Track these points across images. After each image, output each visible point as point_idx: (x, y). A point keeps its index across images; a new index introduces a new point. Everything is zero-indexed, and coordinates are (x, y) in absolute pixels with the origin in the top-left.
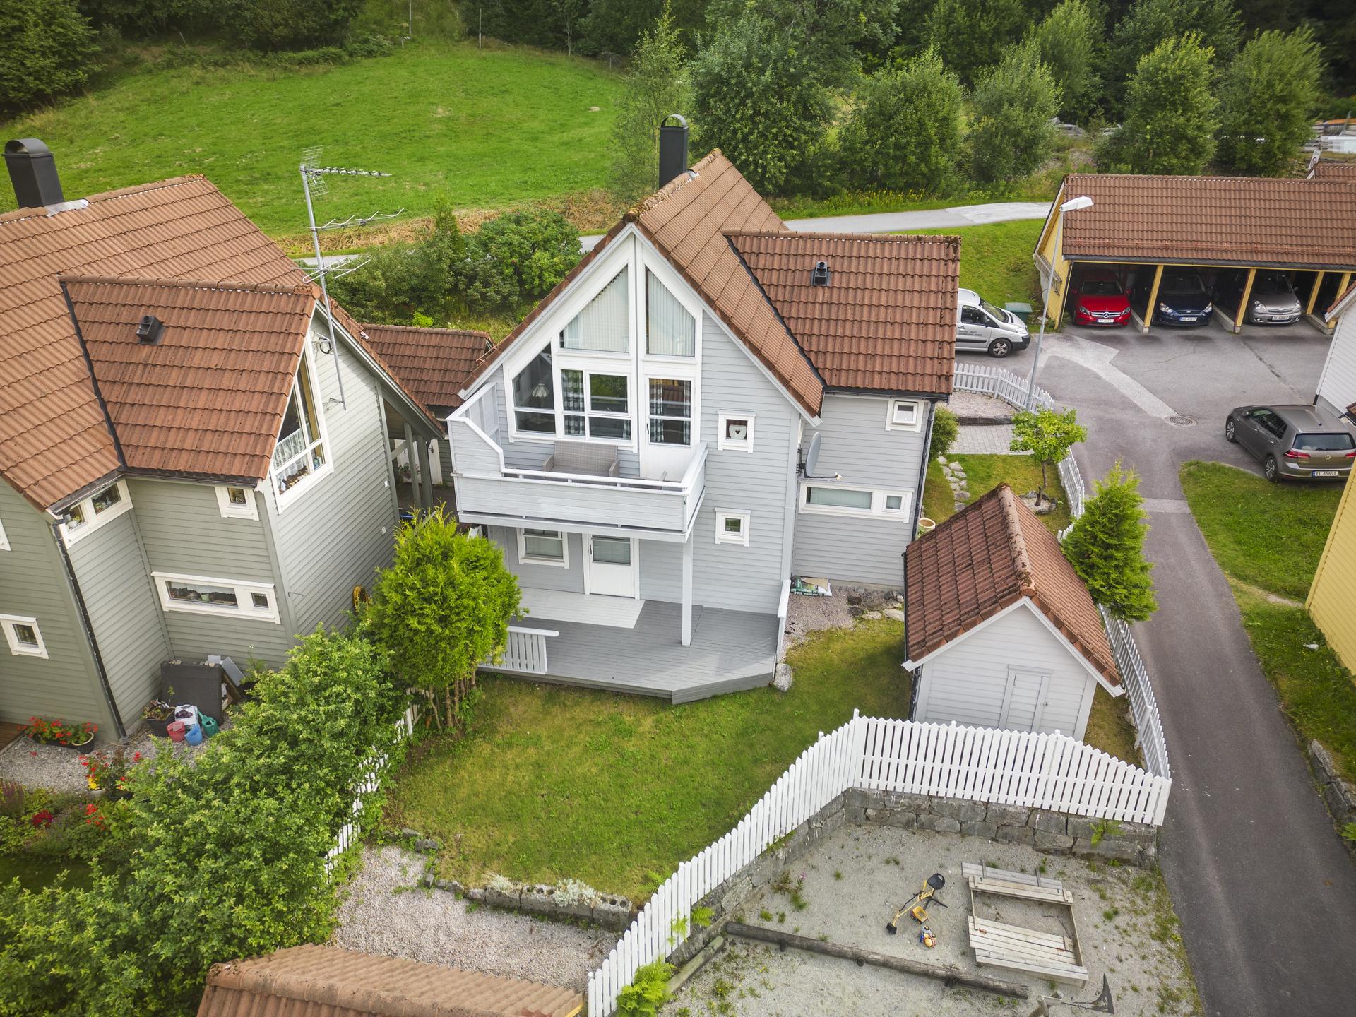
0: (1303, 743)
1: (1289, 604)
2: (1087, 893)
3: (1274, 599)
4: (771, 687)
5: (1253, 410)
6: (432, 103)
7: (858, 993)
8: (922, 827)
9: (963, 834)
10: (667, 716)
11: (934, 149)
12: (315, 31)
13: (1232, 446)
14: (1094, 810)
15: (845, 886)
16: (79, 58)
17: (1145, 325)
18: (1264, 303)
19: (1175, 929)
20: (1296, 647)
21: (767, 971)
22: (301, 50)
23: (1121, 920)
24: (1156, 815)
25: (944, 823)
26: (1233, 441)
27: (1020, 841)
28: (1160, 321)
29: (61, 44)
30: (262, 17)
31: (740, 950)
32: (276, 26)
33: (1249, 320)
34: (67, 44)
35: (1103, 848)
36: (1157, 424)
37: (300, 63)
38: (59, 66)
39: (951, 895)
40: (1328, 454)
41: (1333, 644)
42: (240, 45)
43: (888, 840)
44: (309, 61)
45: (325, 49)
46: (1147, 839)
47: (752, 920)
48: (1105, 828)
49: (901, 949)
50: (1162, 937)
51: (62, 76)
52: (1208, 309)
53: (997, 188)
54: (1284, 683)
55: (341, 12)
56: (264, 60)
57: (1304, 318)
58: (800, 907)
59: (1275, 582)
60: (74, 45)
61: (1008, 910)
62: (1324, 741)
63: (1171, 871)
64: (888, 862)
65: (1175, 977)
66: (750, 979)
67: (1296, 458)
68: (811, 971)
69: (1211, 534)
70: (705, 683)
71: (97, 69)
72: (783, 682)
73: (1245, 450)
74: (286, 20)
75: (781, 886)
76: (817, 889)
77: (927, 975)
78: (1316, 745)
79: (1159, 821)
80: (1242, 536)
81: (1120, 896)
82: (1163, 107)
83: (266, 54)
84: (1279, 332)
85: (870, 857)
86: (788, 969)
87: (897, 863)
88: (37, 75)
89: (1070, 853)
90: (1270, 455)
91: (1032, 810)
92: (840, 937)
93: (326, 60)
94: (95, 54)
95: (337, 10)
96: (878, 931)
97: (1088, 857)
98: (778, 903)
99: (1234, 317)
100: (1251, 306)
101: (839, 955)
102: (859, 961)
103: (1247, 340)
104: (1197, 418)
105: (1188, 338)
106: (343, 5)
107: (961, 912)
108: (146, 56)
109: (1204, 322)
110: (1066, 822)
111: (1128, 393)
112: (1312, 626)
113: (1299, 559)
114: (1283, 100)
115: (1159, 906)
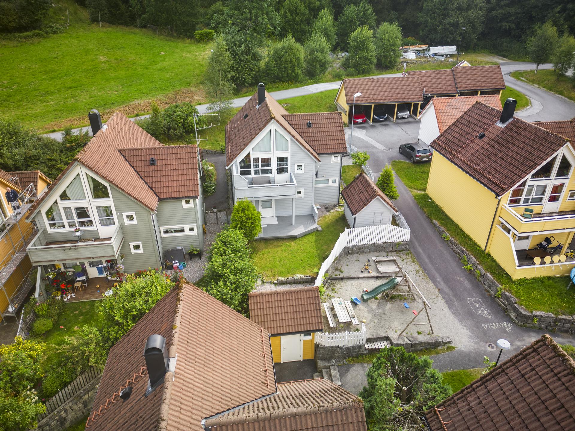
0: (431, 222)
1: (423, 192)
2: (397, 258)
3: (419, 192)
4: (317, 230)
5: (406, 145)
6: (96, 55)
7: (360, 284)
8: (361, 253)
9: (370, 252)
10: (297, 241)
11: (296, 68)
12: (29, 23)
13: (401, 155)
14: (396, 240)
15: (349, 267)
17: (371, 122)
18: (400, 112)
19: (415, 260)
20: (426, 202)
21: (341, 284)
23: (405, 261)
24: (408, 239)
25: (366, 250)
26: (402, 154)
27: (382, 251)
28: (375, 121)
31: (333, 282)
33: (397, 118)
35: (399, 248)
36: (382, 152)
37: (25, 38)
39: (372, 263)
40: (425, 155)
41: (433, 199)
43: (355, 257)
44: (29, 37)
46: (407, 244)
47: (334, 276)
48: (398, 244)
49: (366, 274)
50: (414, 262)
52: (386, 116)
53: (316, 79)
54: (425, 210)
55: (39, 16)
56: (7, 37)
57: (410, 116)
58: (342, 272)
59: (419, 188)
61: (383, 263)
62: (435, 219)
63: (412, 250)
64: (356, 261)
65: (418, 268)
66: (338, 286)
67: (418, 157)
68: (349, 283)
69: (402, 179)
70: (303, 232)
72: (320, 229)
73: (405, 156)
74: (14, 20)
75: (337, 269)
76: (344, 268)
77: (372, 277)
78: (434, 221)
79: (409, 240)
80: (409, 178)
81: (404, 257)
82: (360, 49)
83: (6, 34)
84: (405, 121)
85: (352, 260)
86: (345, 283)
87: (358, 260)
89: (392, 251)
90: (412, 157)
91: (383, 243)
92: (353, 275)
93: (36, 36)
96: (360, 273)
97: (395, 251)
98: (337, 273)
99: (393, 117)
100: (397, 114)
101: (354, 278)
102: (358, 278)
103: (398, 124)
104: (391, 148)
105: (383, 125)
107: (374, 266)
109: (386, 119)
110: (391, 244)
111: (373, 144)
112: (428, 196)
113: (423, 182)
114: (393, 45)
115: (411, 257)
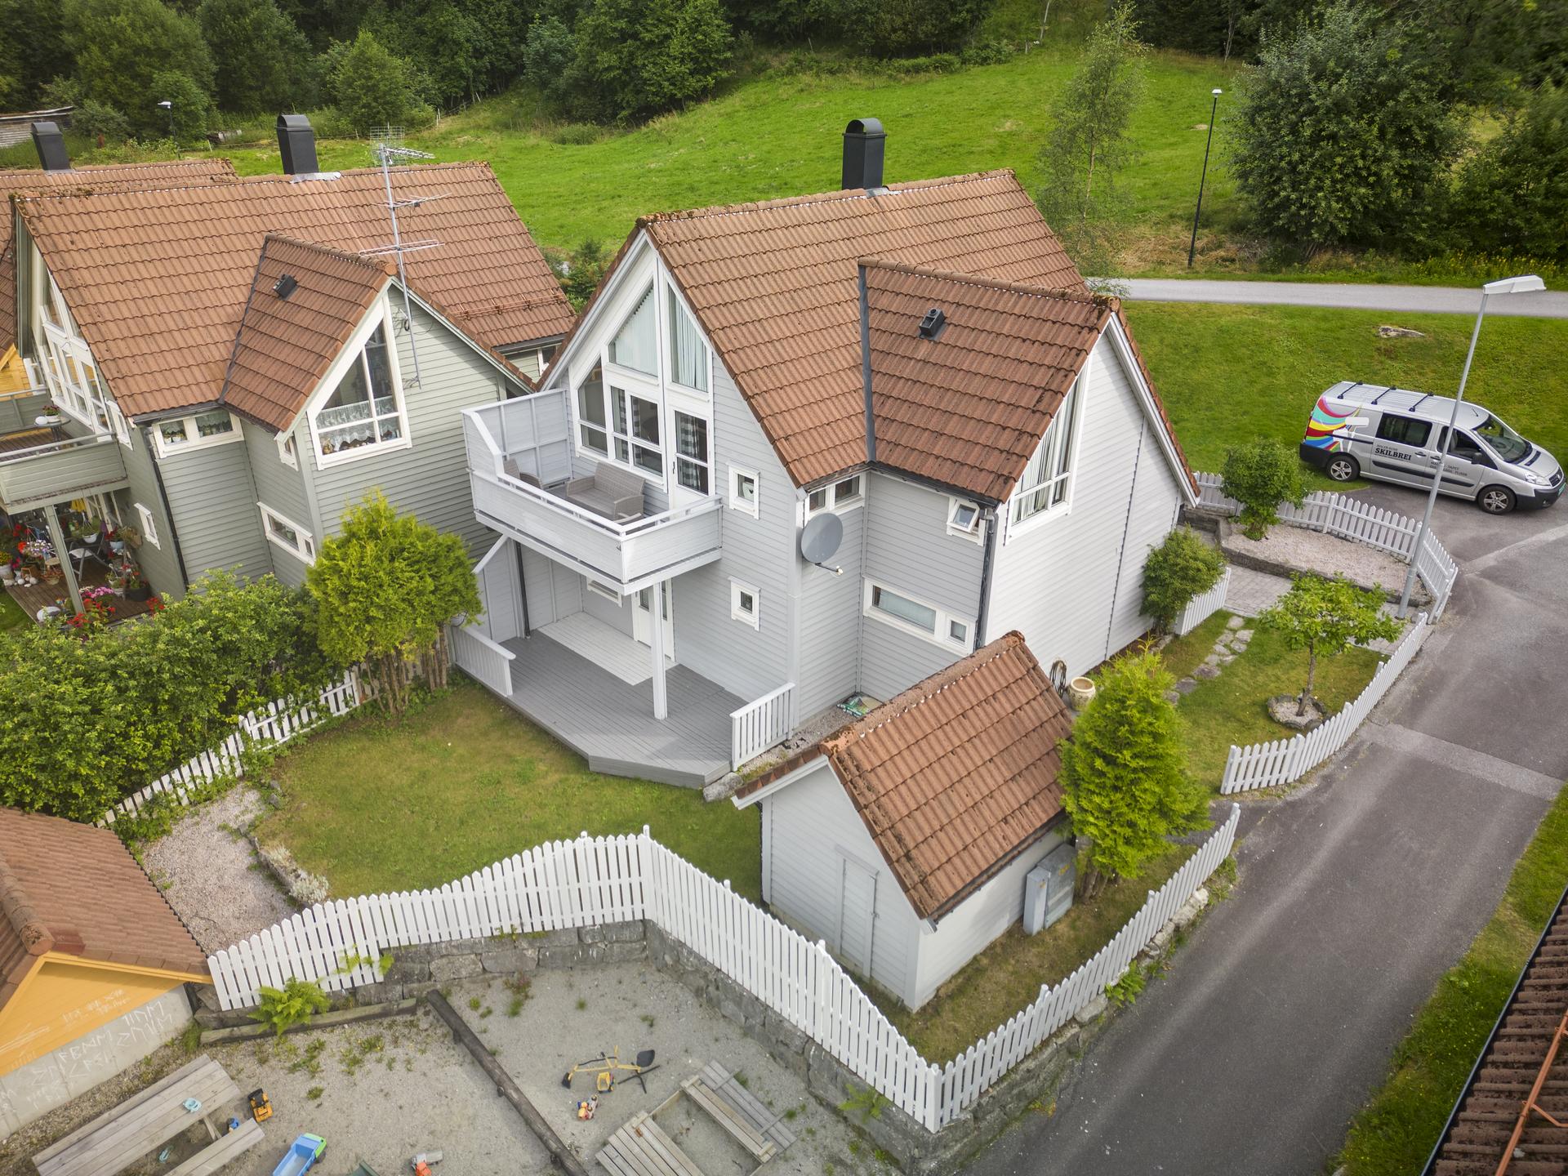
2: (812, 1167)
7: (473, 1118)
12: (934, 35)
15: (576, 1018)
16: (712, 64)
21: (423, 1052)
22: (916, 57)
25: (730, 1008)
29: (700, 51)
30: (883, 21)
31: (425, 1022)
32: (894, 30)
34: (706, 51)
37: (908, 71)
38: (692, 73)
42: (860, 52)
43: (671, 999)
44: (917, 69)
45: (938, 57)
46: (919, 1144)
47: (459, 1002)
49: (552, 1104)
51: (693, 83)
55: (964, 14)
56: (876, 68)
58: (513, 1013)
60: (710, 52)
64: (645, 1019)
66: (407, 1049)
70: (628, 759)
71: (725, 75)
72: (715, 793)
74: (905, 24)
75: (518, 986)
76: (547, 1006)
77: (542, 1140)
79: (930, 1125)
83: (881, 60)
85: (635, 1005)
86: (441, 1062)
87: (651, 1025)
88: (672, 81)
91: (807, 1037)
93: (936, 67)
94: (726, 60)
95: (960, 12)
96: (553, 1076)
98: (498, 998)
101: (492, 1075)
102: (502, 1092)
106: (967, 6)
108: (775, 63)
110: (836, 1070)
